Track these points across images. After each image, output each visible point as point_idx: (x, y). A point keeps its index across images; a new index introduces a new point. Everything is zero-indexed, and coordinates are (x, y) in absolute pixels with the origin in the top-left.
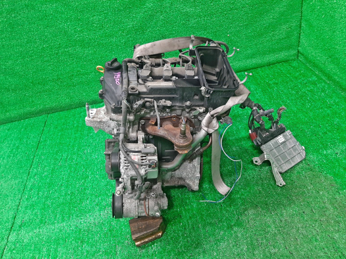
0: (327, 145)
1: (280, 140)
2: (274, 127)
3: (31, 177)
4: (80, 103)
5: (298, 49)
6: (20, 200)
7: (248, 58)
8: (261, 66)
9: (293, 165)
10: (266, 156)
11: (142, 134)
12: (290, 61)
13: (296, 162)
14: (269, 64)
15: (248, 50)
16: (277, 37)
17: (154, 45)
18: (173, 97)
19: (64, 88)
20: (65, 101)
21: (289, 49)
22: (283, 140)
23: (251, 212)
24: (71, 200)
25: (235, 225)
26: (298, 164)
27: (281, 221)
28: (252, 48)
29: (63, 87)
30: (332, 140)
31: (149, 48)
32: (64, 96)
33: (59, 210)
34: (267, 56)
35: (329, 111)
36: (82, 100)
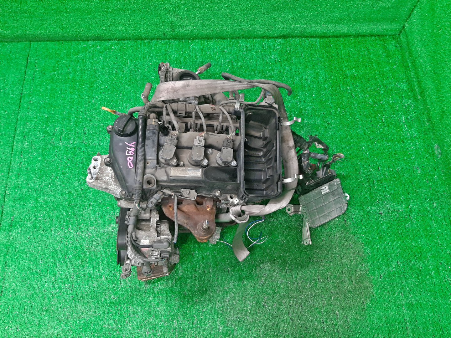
0: (376, 199)
1: (324, 190)
2: (323, 171)
3: (15, 155)
4: (77, 36)
5: (404, 25)
6: (6, 187)
7: (332, 22)
8: (345, 36)
9: (328, 220)
10: (301, 209)
11: (157, 217)
12: (388, 37)
13: (333, 217)
14: (357, 36)
15: (334, 12)
16: (381, 3)
17: (188, 86)
18: (200, 186)
19: (52, 13)
20: (54, 29)
21: (391, 22)
22: (328, 191)
23: (267, 266)
24: (69, 204)
25: (246, 277)
26: (334, 219)
27: (294, 283)
28: (341, 10)
29: (51, 11)
30: (383, 193)
31: (179, 89)
32: (53, 23)
33: (55, 213)
34: (359, 24)
35: (399, 148)
36: (80, 33)
